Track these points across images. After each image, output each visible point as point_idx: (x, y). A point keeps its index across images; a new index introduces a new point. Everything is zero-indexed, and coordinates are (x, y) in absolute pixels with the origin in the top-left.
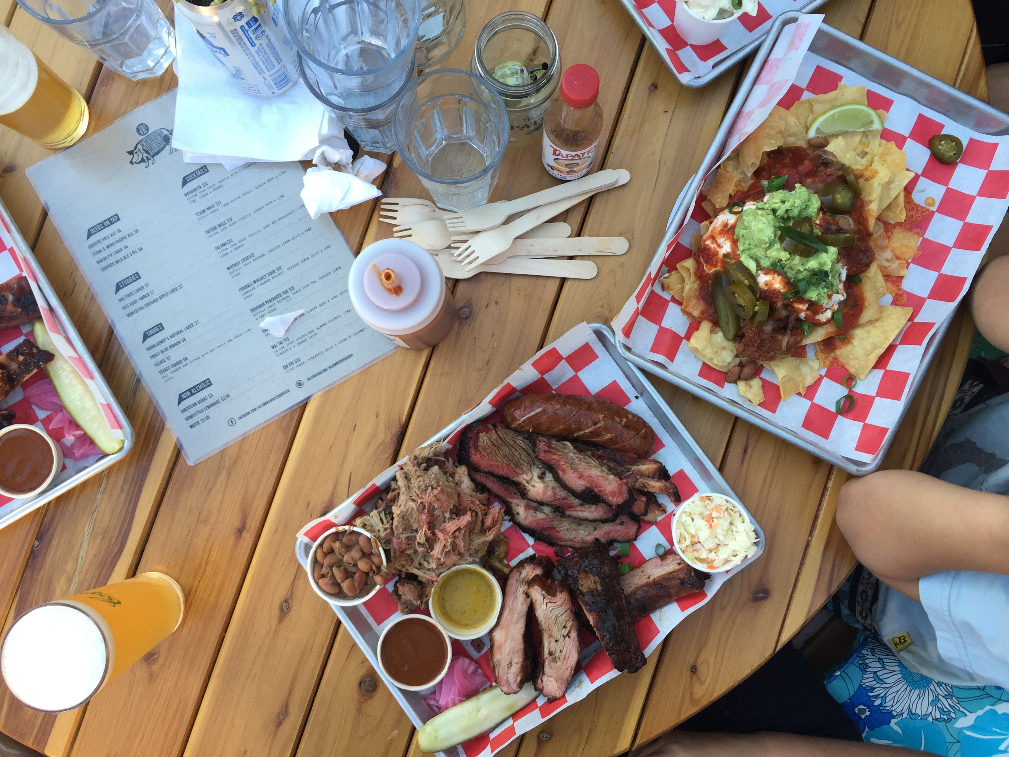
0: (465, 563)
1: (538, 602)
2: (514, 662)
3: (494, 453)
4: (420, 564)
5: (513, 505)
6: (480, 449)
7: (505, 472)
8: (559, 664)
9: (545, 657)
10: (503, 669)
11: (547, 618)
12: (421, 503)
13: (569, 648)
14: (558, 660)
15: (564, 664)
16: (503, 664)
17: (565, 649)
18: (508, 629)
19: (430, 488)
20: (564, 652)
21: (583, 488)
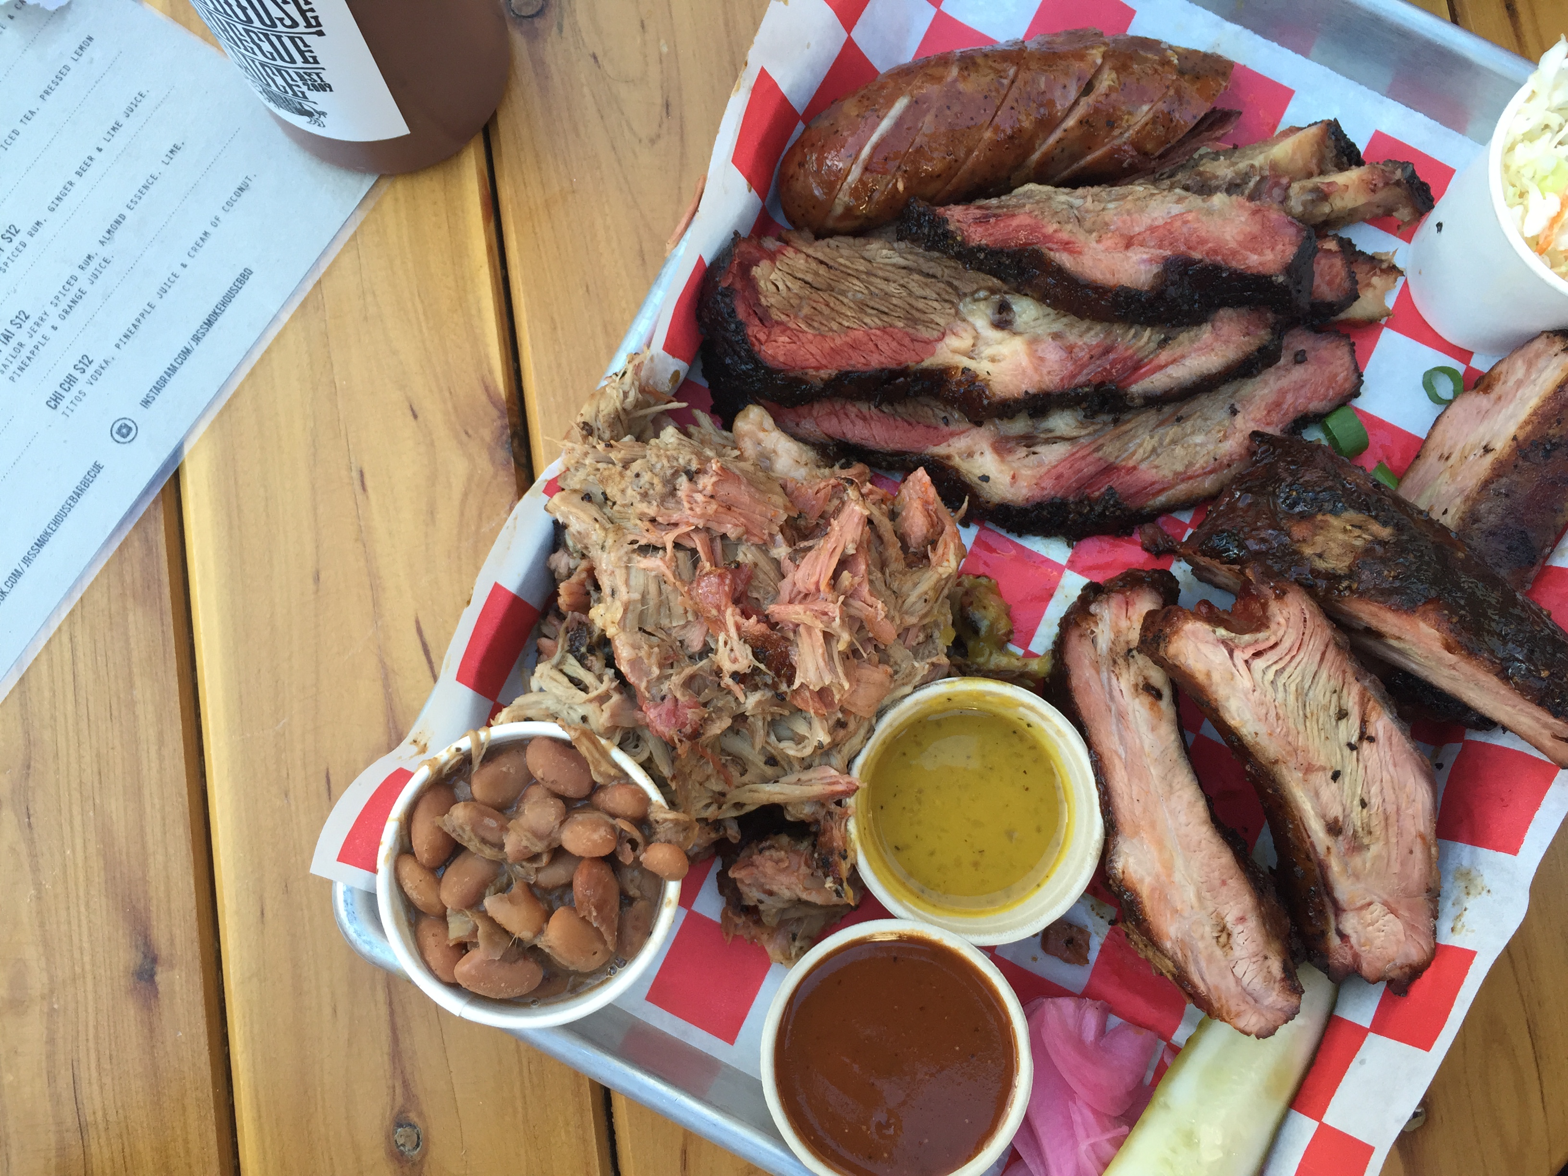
0: (908, 689)
1: (1216, 677)
2: (1230, 920)
3: (826, 311)
4: (772, 761)
5: (957, 461)
6: (777, 315)
7: (889, 353)
8: (1374, 849)
9: (1321, 849)
10: (1210, 959)
11: (1272, 713)
12: (677, 545)
13: (1386, 777)
14: (1366, 841)
15: (1393, 840)
16: (1201, 945)
17: (1374, 789)
18: (1153, 825)
19: (683, 482)
20: (1375, 801)
21: (1155, 269)
